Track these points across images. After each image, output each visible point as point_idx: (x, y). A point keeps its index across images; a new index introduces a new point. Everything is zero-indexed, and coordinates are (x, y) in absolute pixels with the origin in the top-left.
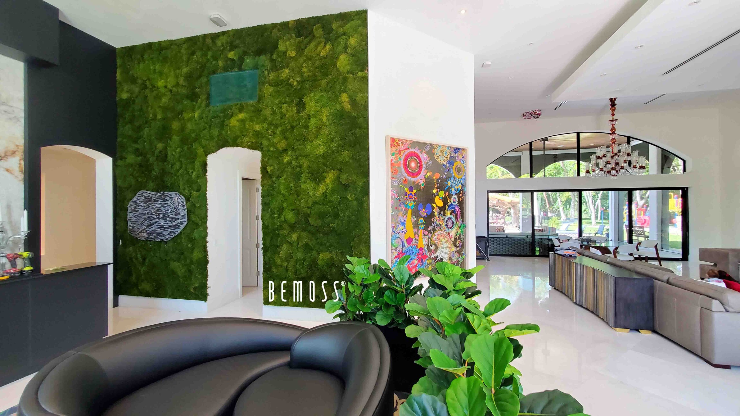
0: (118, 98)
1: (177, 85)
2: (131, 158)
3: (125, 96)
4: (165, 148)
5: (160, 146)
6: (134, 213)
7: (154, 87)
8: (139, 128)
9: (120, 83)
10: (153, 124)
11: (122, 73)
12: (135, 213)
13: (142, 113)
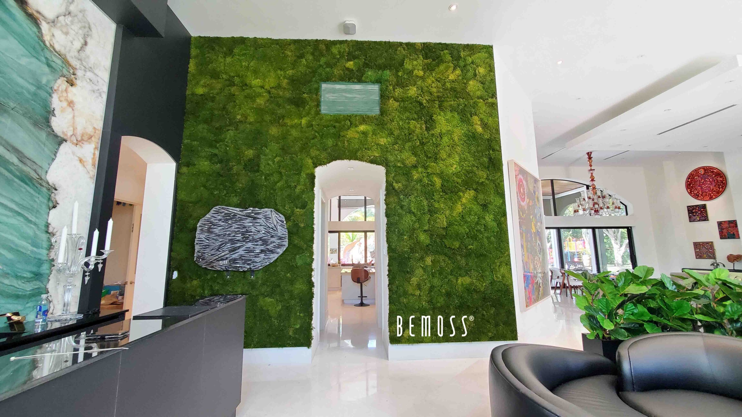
0: (188, 92)
1: (279, 86)
2: (204, 165)
3: (200, 91)
4: (258, 156)
5: (250, 153)
6: (206, 234)
7: (246, 85)
8: (220, 130)
9: (193, 75)
10: (241, 127)
11: (197, 65)
12: (208, 234)
13: (224, 113)
